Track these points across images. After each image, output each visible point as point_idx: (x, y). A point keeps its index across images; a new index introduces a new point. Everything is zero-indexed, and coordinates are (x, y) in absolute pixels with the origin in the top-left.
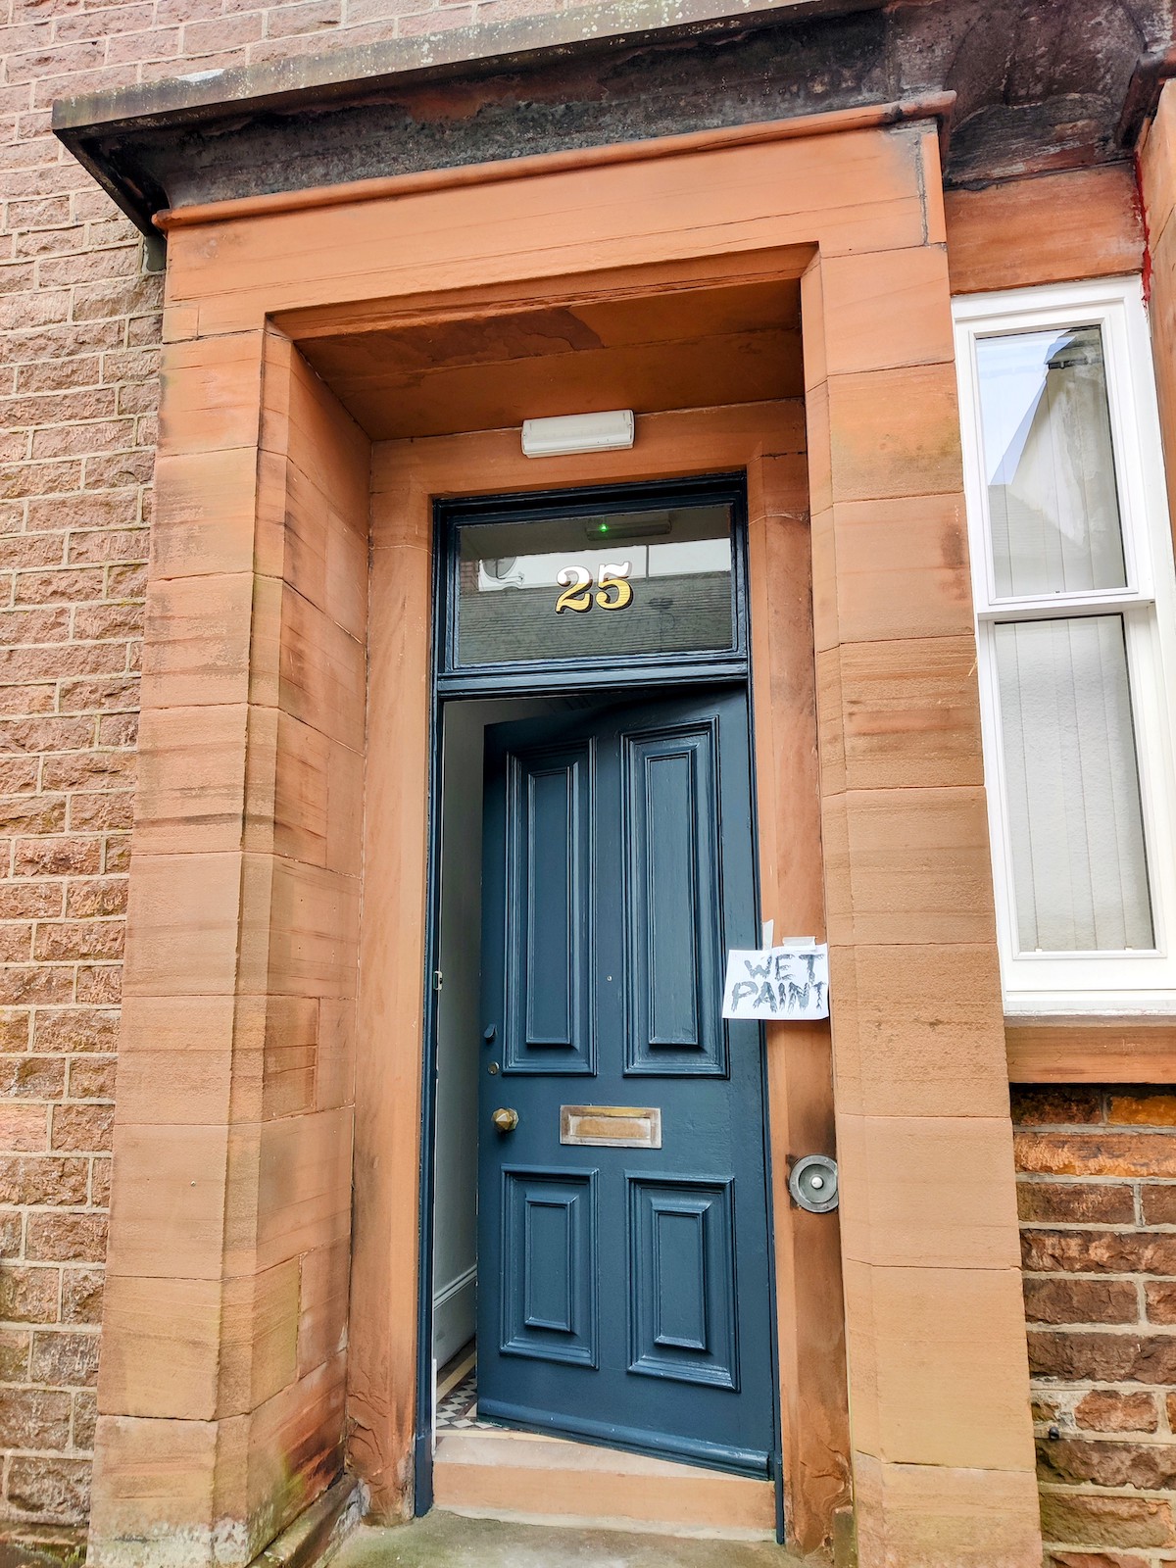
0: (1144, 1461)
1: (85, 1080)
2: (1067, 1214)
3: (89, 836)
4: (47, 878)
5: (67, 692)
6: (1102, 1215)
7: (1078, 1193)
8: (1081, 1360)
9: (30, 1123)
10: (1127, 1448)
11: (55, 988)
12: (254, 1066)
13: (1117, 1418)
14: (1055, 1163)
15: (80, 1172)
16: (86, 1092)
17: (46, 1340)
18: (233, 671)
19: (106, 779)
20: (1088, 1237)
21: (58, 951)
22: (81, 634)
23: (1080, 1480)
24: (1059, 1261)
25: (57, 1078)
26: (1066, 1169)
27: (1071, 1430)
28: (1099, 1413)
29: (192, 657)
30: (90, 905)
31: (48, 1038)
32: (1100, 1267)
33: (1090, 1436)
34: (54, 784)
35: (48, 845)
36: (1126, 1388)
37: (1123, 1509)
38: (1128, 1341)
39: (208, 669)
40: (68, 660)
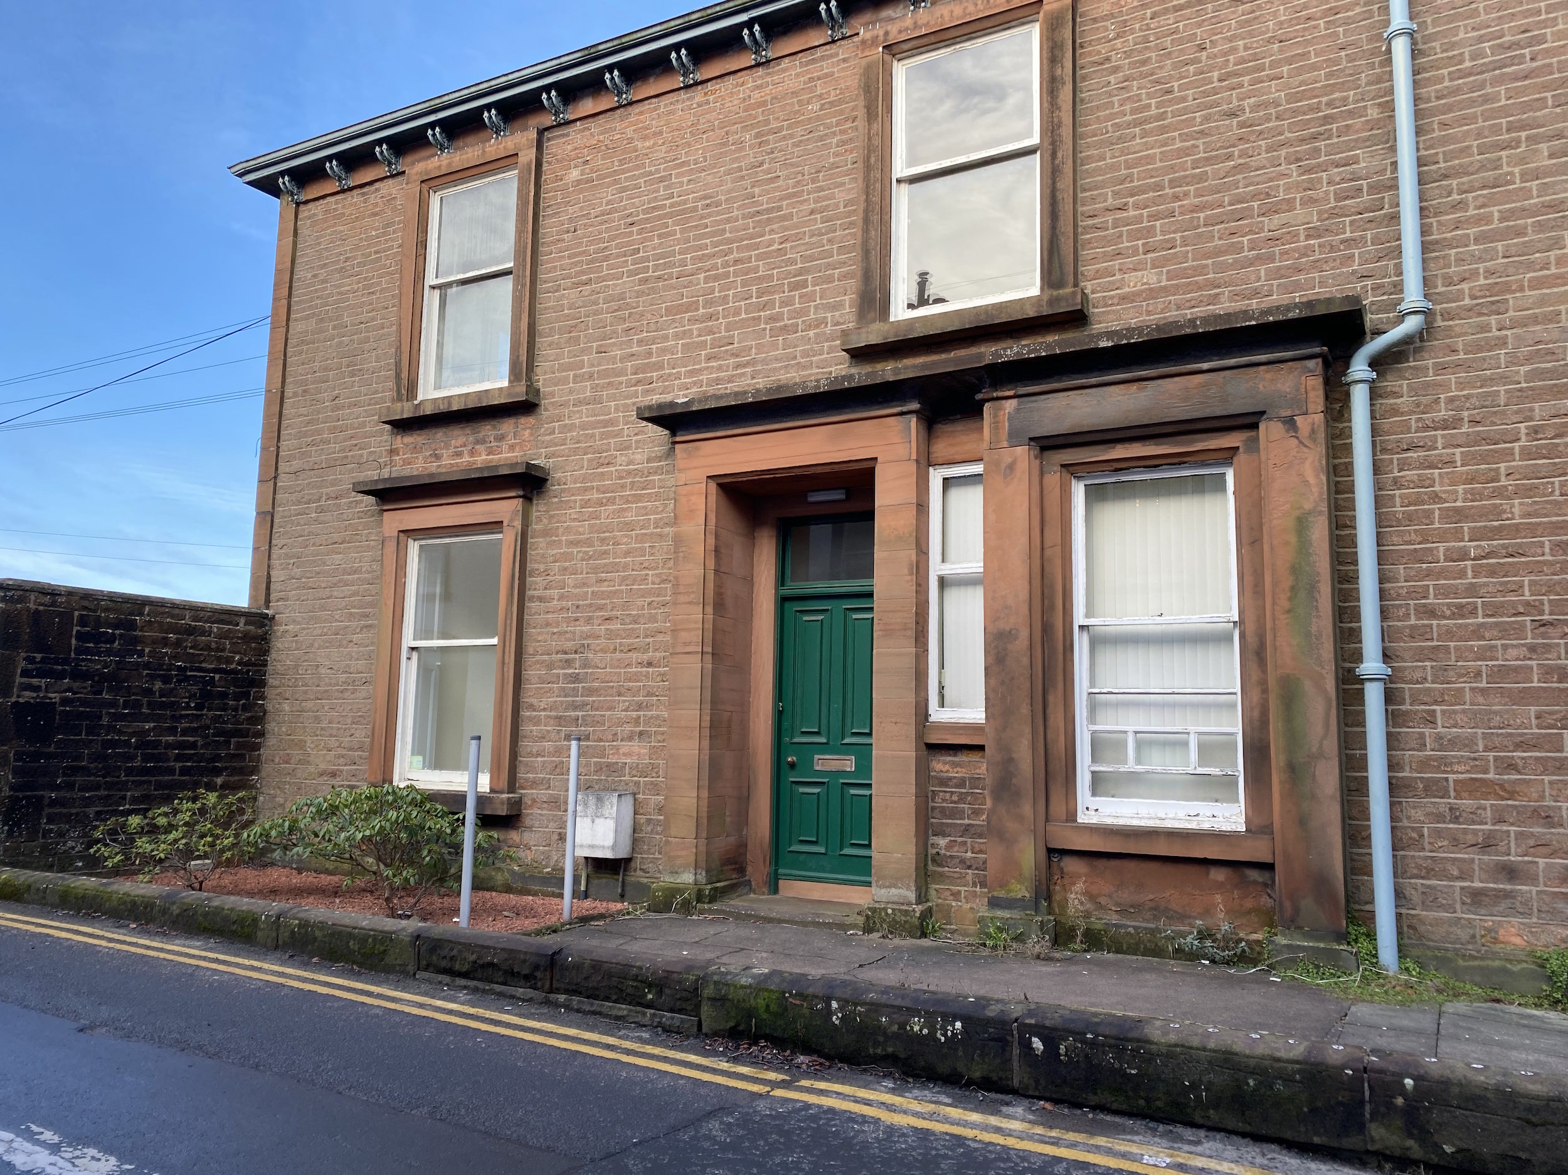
0: (963, 861)
1: (660, 738)
2: (947, 786)
3: (658, 654)
4: (645, 669)
5: (649, 604)
6: (956, 786)
7: (950, 779)
8: (948, 831)
9: (643, 751)
10: (958, 857)
11: (648, 707)
12: (707, 732)
13: (956, 849)
14: (944, 769)
15: (658, 767)
16: (659, 741)
17: (649, 821)
18: (698, 604)
19: (662, 635)
20: (952, 793)
21: (649, 694)
22: (653, 583)
23: (944, 867)
24: (944, 800)
25: (650, 737)
26: (947, 771)
27: (943, 852)
28: (952, 847)
29: (686, 599)
30: (659, 679)
31: (647, 723)
32: (955, 802)
33: (948, 854)
34: (646, 636)
35: (645, 657)
36: (959, 840)
37: (956, 875)
38: (961, 825)
39: (690, 603)
40: (650, 593)
